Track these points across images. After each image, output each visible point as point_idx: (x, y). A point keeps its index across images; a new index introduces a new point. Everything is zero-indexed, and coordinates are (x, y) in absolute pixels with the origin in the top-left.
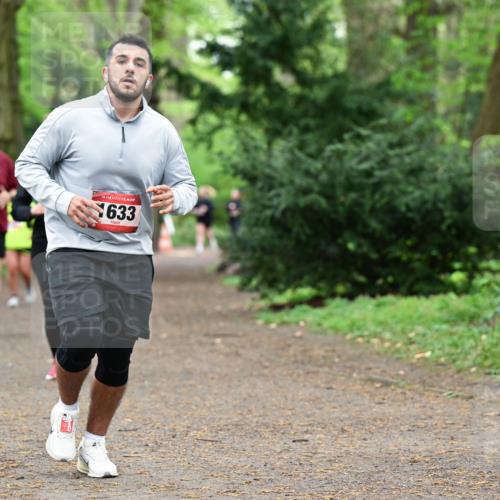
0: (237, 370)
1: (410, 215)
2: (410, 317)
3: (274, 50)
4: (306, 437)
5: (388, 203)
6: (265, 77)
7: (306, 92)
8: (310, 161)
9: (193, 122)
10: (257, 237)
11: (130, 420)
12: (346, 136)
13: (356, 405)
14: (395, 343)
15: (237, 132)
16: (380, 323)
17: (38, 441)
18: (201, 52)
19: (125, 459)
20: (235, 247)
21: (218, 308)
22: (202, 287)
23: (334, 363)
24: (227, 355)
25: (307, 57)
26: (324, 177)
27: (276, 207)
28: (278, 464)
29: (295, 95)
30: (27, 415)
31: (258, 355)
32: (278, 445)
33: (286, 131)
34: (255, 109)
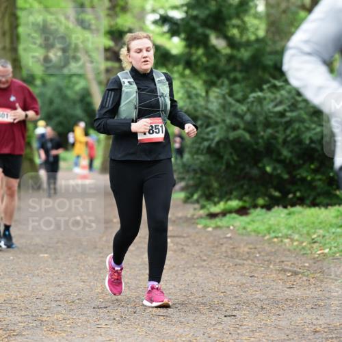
0: (183, 262)
1: (313, 145)
2: (313, 223)
3: (210, 21)
4: (234, 314)
5: (296, 137)
6: (203, 42)
7: (235, 52)
8: (238, 104)
10: (198, 162)
11: (102, 300)
12: (265, 87)
13: (272, 289)
14: (302, 243)
15: (183, 83)
16: (291, 227)
17: (33, 316)
18: (155, 22)
19: (98, 330)
20: (181, 170)
23: (256, 257)
24: (175, 251)
25: (238, 27)
26: (248, 117)
27: (212, 140)
28: (213, 333)
29: (226, 55)
30: (25, 296)
31: (198, 251)
32: (214, 319)
33: (219, 82)
34: (197, 65)
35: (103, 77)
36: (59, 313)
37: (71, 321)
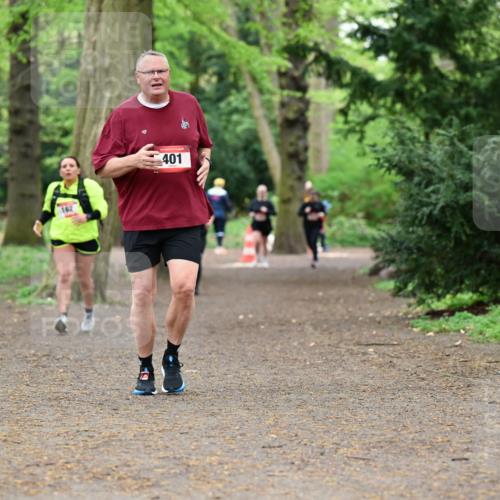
0: (391, 382)
3: (432, 32)
4: (467, 455)
6: (423, 62)
7: (468, 78)
9: (344, 112)
10: (414, 236)
11: (275, 436)
15: (392, 122)
17: (175, 458)
18: (352, 35)
19: (270, 479)
20: (389, 248)
21: (371, 315)
22: (354, 291)
24: (380, 366)
25: (472, 41)
27: (435, 205)
28: (436, 484)
29: (455, 81)
30: (164, 430)
31: (414, 366)
32: (436, 464)
33: (446, 121)
34: (412, 97)
35: (277, 114)
36: (212, 454)
37: (230, 465)
